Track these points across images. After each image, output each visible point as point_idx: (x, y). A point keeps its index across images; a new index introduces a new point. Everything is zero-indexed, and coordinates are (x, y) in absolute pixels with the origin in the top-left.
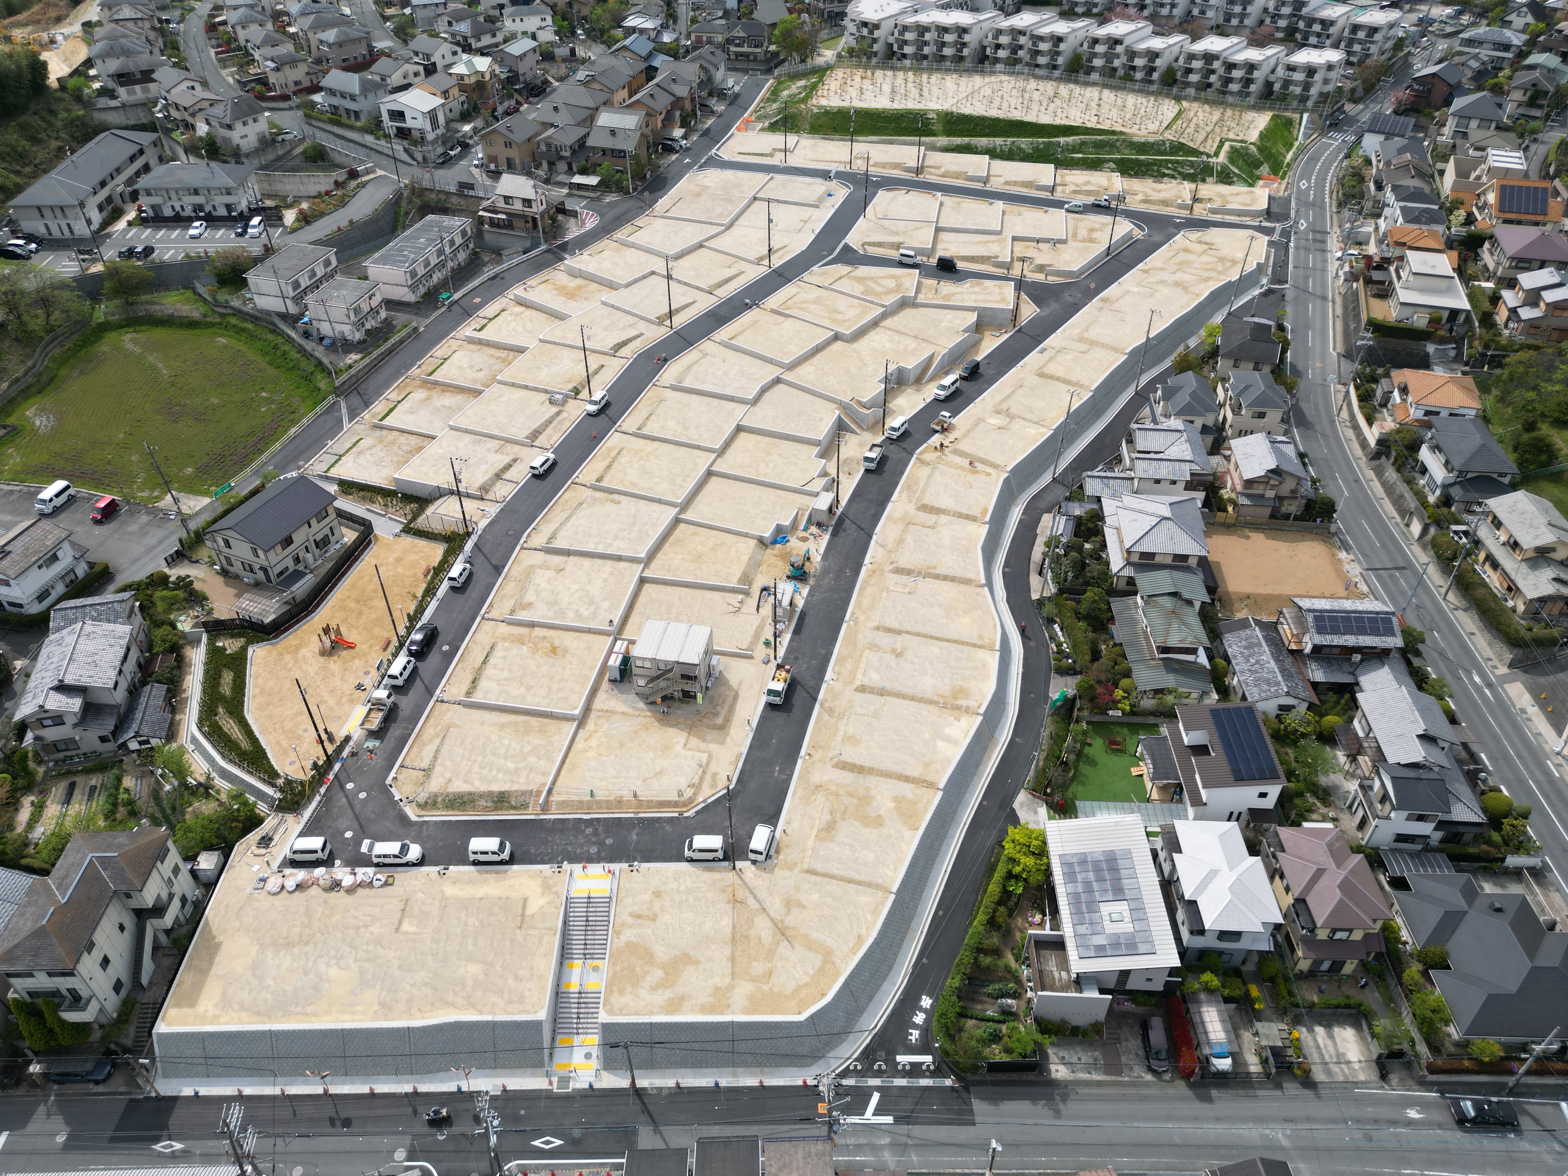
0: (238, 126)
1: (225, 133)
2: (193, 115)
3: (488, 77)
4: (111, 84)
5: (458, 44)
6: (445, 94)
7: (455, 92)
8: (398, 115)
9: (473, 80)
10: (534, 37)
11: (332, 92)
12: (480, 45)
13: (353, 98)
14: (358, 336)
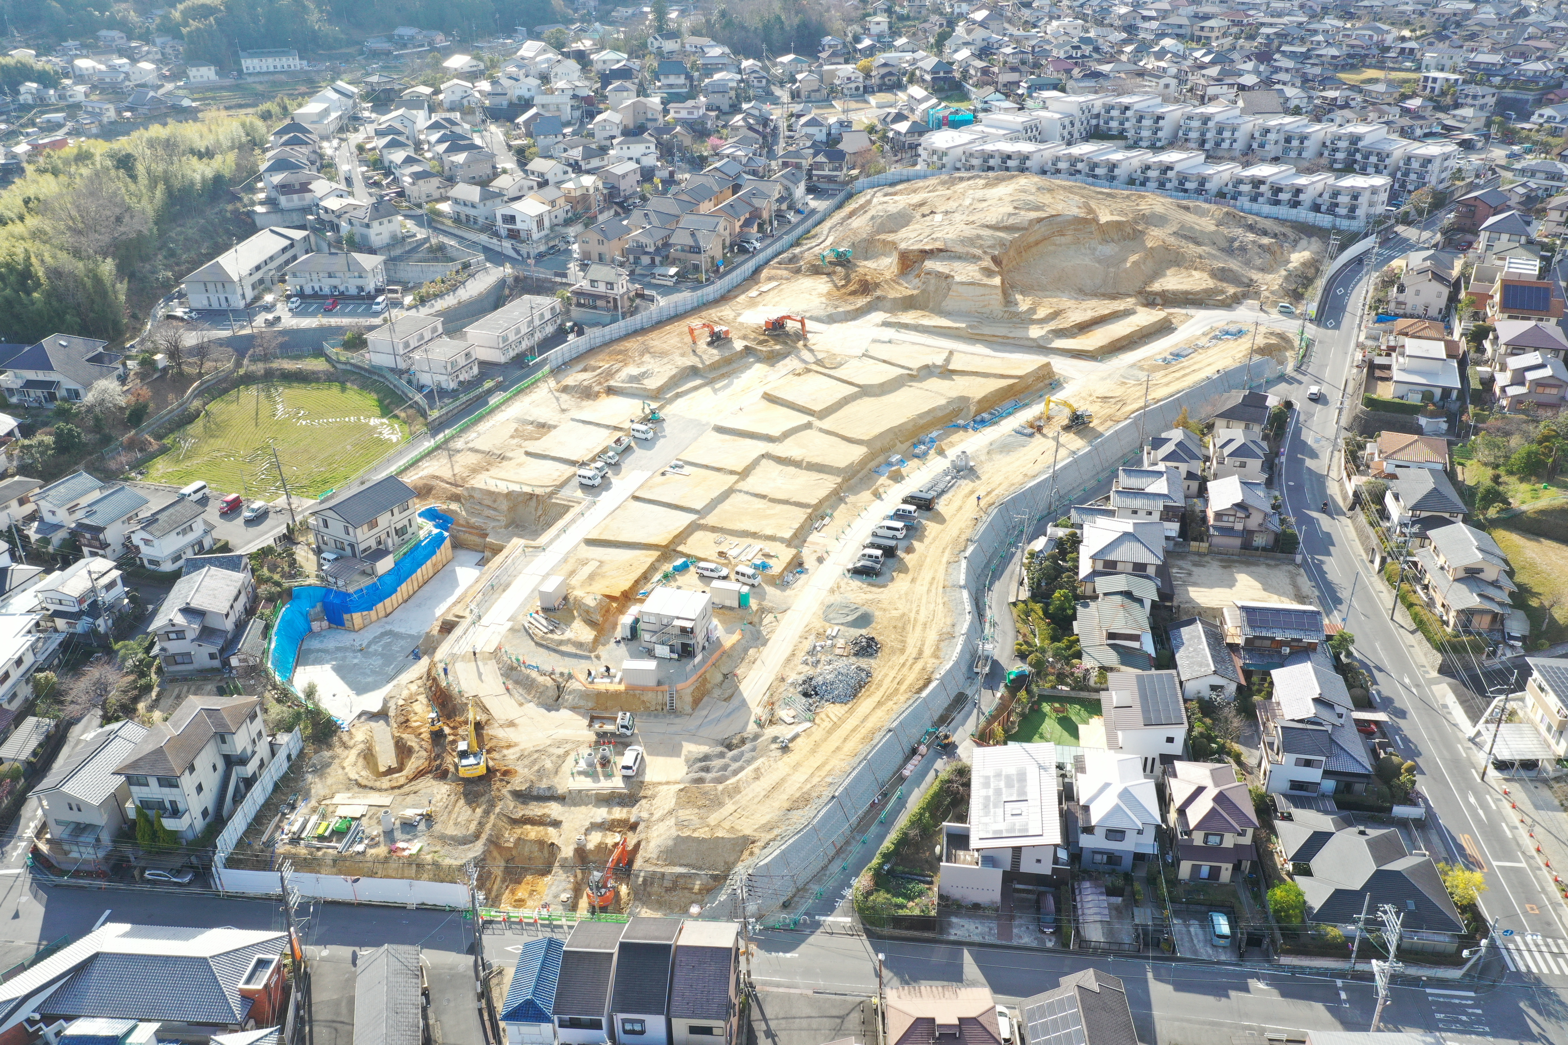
0: (375, 224)
1: (365, 230)
2: (339, 217)
3: (591, 191)
4: (274, 194)
5: (570, 165)
6: (553, 203)
7: (561, 202)
8: (511, 219)
9: (578, 193)
10: (638, 162)
11: (456, 201)
12: (588, 167)
13: (473, 206)
14: (453, 385)
